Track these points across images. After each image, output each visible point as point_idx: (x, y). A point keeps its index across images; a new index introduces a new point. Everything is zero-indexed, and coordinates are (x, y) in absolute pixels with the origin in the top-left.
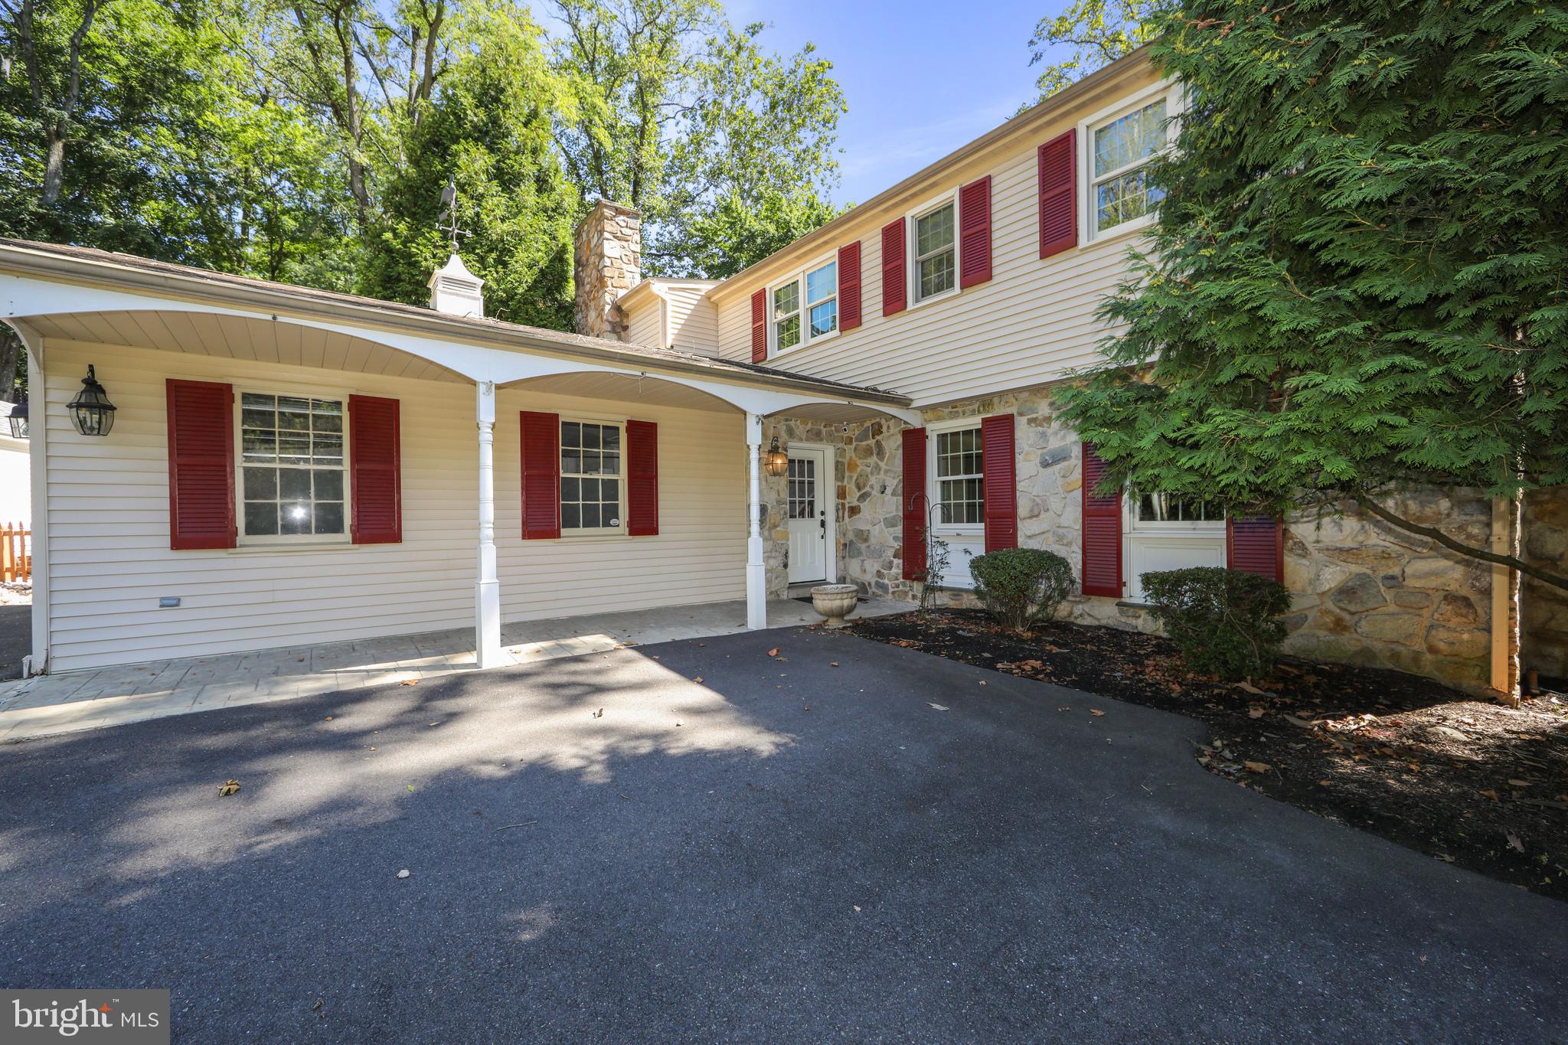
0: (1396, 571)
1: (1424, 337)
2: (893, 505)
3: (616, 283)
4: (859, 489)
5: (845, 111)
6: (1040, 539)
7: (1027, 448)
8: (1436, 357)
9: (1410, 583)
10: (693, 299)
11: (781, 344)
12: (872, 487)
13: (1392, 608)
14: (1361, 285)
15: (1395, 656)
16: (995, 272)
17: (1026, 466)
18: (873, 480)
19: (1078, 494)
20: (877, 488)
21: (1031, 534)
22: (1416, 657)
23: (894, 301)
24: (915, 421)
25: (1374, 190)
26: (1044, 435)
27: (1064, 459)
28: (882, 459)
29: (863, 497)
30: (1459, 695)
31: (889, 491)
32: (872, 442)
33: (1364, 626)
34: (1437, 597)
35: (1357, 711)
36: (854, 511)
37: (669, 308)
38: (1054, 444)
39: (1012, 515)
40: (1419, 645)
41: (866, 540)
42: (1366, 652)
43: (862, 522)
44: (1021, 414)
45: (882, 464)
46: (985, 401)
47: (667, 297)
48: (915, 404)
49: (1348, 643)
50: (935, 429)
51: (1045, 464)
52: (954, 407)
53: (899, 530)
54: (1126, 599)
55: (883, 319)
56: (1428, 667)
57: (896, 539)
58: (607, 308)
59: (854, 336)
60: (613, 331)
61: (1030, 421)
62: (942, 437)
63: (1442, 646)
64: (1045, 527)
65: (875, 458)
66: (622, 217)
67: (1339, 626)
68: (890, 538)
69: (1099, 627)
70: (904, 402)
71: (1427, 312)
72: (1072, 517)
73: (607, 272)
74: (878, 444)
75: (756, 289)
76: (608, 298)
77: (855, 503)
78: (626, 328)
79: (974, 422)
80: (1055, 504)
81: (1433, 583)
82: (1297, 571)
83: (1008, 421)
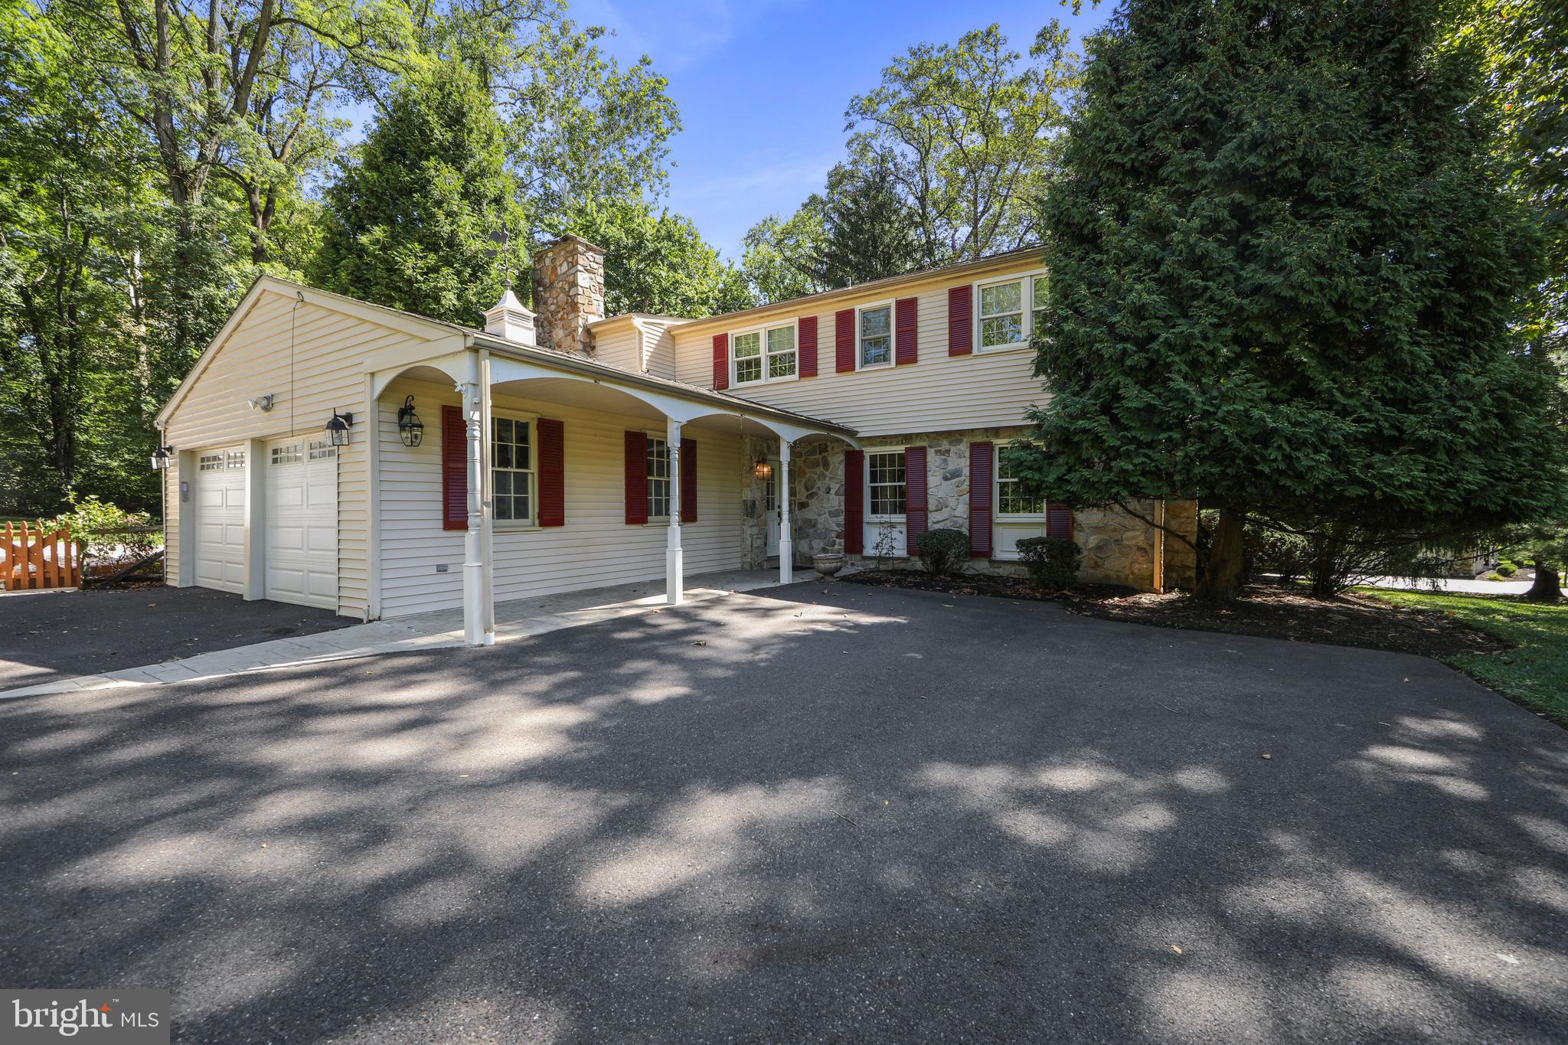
0: (1119, 537)
1: (1150, 453)
2: (837, 501)
3: (587, 308)
4: (808, 490)
5: (680, 129)
6: (942, 524)
7: (934, 468)
8: (1153, 460)
9: (1125, 543)
10: (659, 332)
11: (741, 378)
12: (819, 489)
13: (1118, 555)
14: (1133, 433)
15: (1119, 577)
16: (919, 358)
17: (934, 480)
18: (819, 484)
19: (966, 497)
20: (823, 489)
21: (936, 520)
22: (1126, 578)
23: (845, 363)
24: (856, 446)
25: (1136, 404)
26: (945, 461)
27: (958, 476)
28: (827, 470)
29: (811, 496)
30: (1143, 591)
31: (833, 492)
32: (819, 457)
33: (1106, 565)
34: (1135, 549)
35: (1112, 597)
36: (803, 505)
37: (645, 339)
38: (951, 467)
39: (925, 510)
40: (1127, 572)
41: (814, 526)
42: (1107, 577)
43: (809, 514)
44: (931, 447)
45: (827, 473)
46: (907, 438)
47: (643, 330)
48: (859, 435)
49: (1100, 573)
50: (869, 451)
51: (946, 479)
52: (885, 440)
53: (841, 519)
54: (993, 558)
55: (835, 375)
56: (1131, 582)
57: (838, 525)
58: (580, 330)
59: (809, 383)
60: (584, 350)
61: (936, 452)
62: (873, 458)
63: (1136, 571)
64: (946, 516)
65: (821, 468)
66: (591, 253)
67: (1096, 565)
68: (835, 524)
69: (979, 575)
70: (852, 433)
71: (1149, 445)
72: (962, 510)
73: (580, 299)
74: (825, 459)
75: (719, 332)
76: (581, 322)
77: (804, 499)
78: (593, 348)
79: (900, 449)
80: (952, 502)
81: (1134, 542)
82: (1079, 538)
83: (923, 451)
